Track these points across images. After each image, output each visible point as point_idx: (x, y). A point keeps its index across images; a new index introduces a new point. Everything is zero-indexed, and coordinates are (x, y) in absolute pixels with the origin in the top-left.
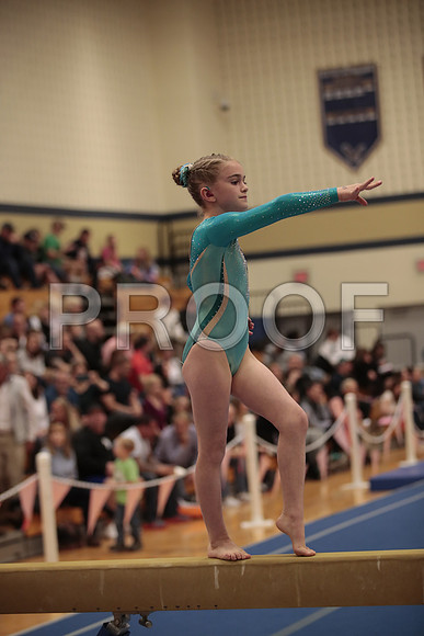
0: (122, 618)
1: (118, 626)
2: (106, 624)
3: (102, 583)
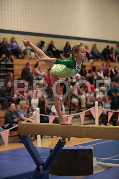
0: (64, 138)
1: (62, 140)
2: (60, 140)
3: (59, 129)
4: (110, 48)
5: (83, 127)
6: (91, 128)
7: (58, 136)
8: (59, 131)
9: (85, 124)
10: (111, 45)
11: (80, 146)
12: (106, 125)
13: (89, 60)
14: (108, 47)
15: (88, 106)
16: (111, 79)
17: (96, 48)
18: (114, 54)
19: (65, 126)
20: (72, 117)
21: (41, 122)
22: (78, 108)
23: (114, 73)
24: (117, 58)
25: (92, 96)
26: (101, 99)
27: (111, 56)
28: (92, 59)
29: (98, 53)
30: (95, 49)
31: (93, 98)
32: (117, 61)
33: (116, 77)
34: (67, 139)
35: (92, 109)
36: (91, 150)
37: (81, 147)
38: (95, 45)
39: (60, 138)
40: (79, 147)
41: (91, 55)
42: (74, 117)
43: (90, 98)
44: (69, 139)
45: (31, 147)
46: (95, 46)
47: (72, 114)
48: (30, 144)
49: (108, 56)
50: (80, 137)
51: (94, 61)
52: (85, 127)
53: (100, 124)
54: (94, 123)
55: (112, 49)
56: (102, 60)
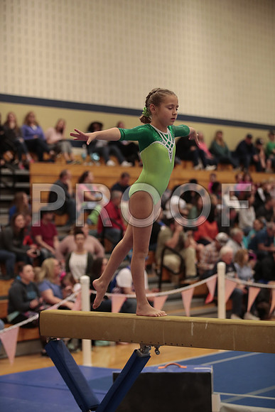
2: (136, 350)
3: (134, 327)
4: (253, 141)
5: (190, 322)
6: (208, 323)
7: (131, 342)
8: (134, 329)
9: (192, 314)
10: (256, 134)
11: (182, 367)
12: (242, 317)
13: (205, 166)
14: (249, 137)
15: (201, 273)
16: (256, 210)
17: (221, 140)
18: (262, 153)
19: (148, 320)
20: (164, 298)
21: (92, 309)
22: (179, 277)
23: (263, 198)
24: (269, 162)
25: (210, 251)
26: (232, 257)
27: (256, 157)
28: (211, 165)
29: (227, 151)
30: (219, 143)
31: (214, 254)
32: (269, 169)
33: (267, 207)
34: (153, 348)
35: (210, 282)
36: (209, 374)
37: (185, 367)
38: (219, 133)
39: (137, 347)
40: (179, 367)
41: (209, 156)
42: (170, 299)
43: (207, 256)
44: (157, 349)
45: (70, 367)
46: (220, 136)
47: (165, 291)
48: (66, 360)
49: (248, 158)
50: (182, 346)
51: (216, 170)
52: (195, 323)
53: (228, 317)
54: (215, 313)
55: (258, 142)
56: (235, 167)
